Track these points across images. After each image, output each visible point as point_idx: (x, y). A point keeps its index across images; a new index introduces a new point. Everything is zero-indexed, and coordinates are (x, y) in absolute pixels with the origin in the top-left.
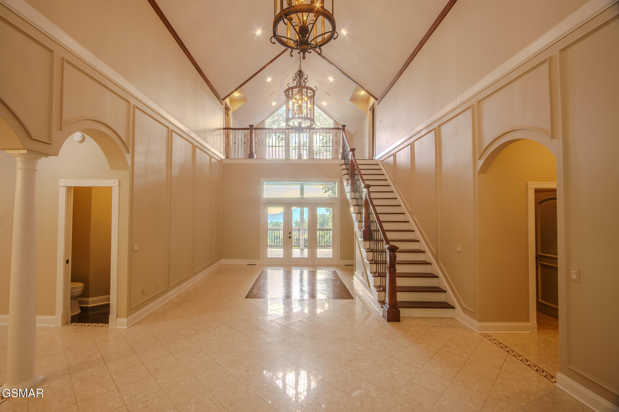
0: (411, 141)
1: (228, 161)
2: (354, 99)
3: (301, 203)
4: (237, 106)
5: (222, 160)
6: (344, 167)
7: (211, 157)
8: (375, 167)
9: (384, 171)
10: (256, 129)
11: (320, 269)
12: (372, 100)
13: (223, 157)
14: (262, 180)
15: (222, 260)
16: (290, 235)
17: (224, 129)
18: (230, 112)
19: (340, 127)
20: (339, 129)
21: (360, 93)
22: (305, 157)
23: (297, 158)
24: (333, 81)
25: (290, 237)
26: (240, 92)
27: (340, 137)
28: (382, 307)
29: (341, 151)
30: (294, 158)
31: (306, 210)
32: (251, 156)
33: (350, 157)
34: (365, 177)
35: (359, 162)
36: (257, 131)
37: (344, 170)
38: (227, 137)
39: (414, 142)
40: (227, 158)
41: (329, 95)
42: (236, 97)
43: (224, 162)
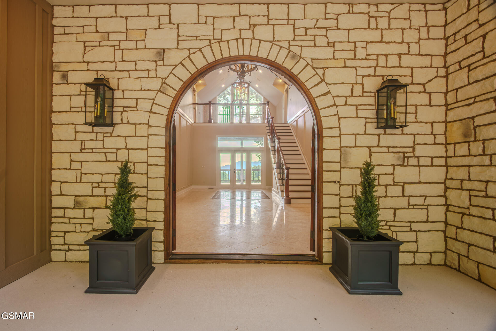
0: (303, 113)
1: (195, 125)
2: (275, 84)
3: (242, 150)
4: (201, 88)
5: (192, 123)
6: (268, 128)
7: (187, 122)
8: (287, 128)
9: (292, 131)
10: (213, 104)
11: (252, 190)
12: (286, 86)
13: (193, 122)
14: (217, 136)
15: (193, 186)
16: (235, 171)
17: (193, 104)
18: (196, 93)
19: (266, 103)
20: (265, 104)
21: (279, 81)
22: (244, 122)
23: (239, 122)
24: (262, 73)
25: (235, 172)
26: (202, 80)
27: (266, 109)
28: (282, 198)
29: (267, 118)
30: (237, 122)
31: (245, 155)
32: (210, 121)
33: (271, 122)
34: (278, 134)
35: (275, 125)
36: (214, 105)
37: (268, 130)
38: (194, 108)
39: (305, 113)
40: (194, 122)
41: (259, 81)
42: (200, 83)
43: (193, 125)
